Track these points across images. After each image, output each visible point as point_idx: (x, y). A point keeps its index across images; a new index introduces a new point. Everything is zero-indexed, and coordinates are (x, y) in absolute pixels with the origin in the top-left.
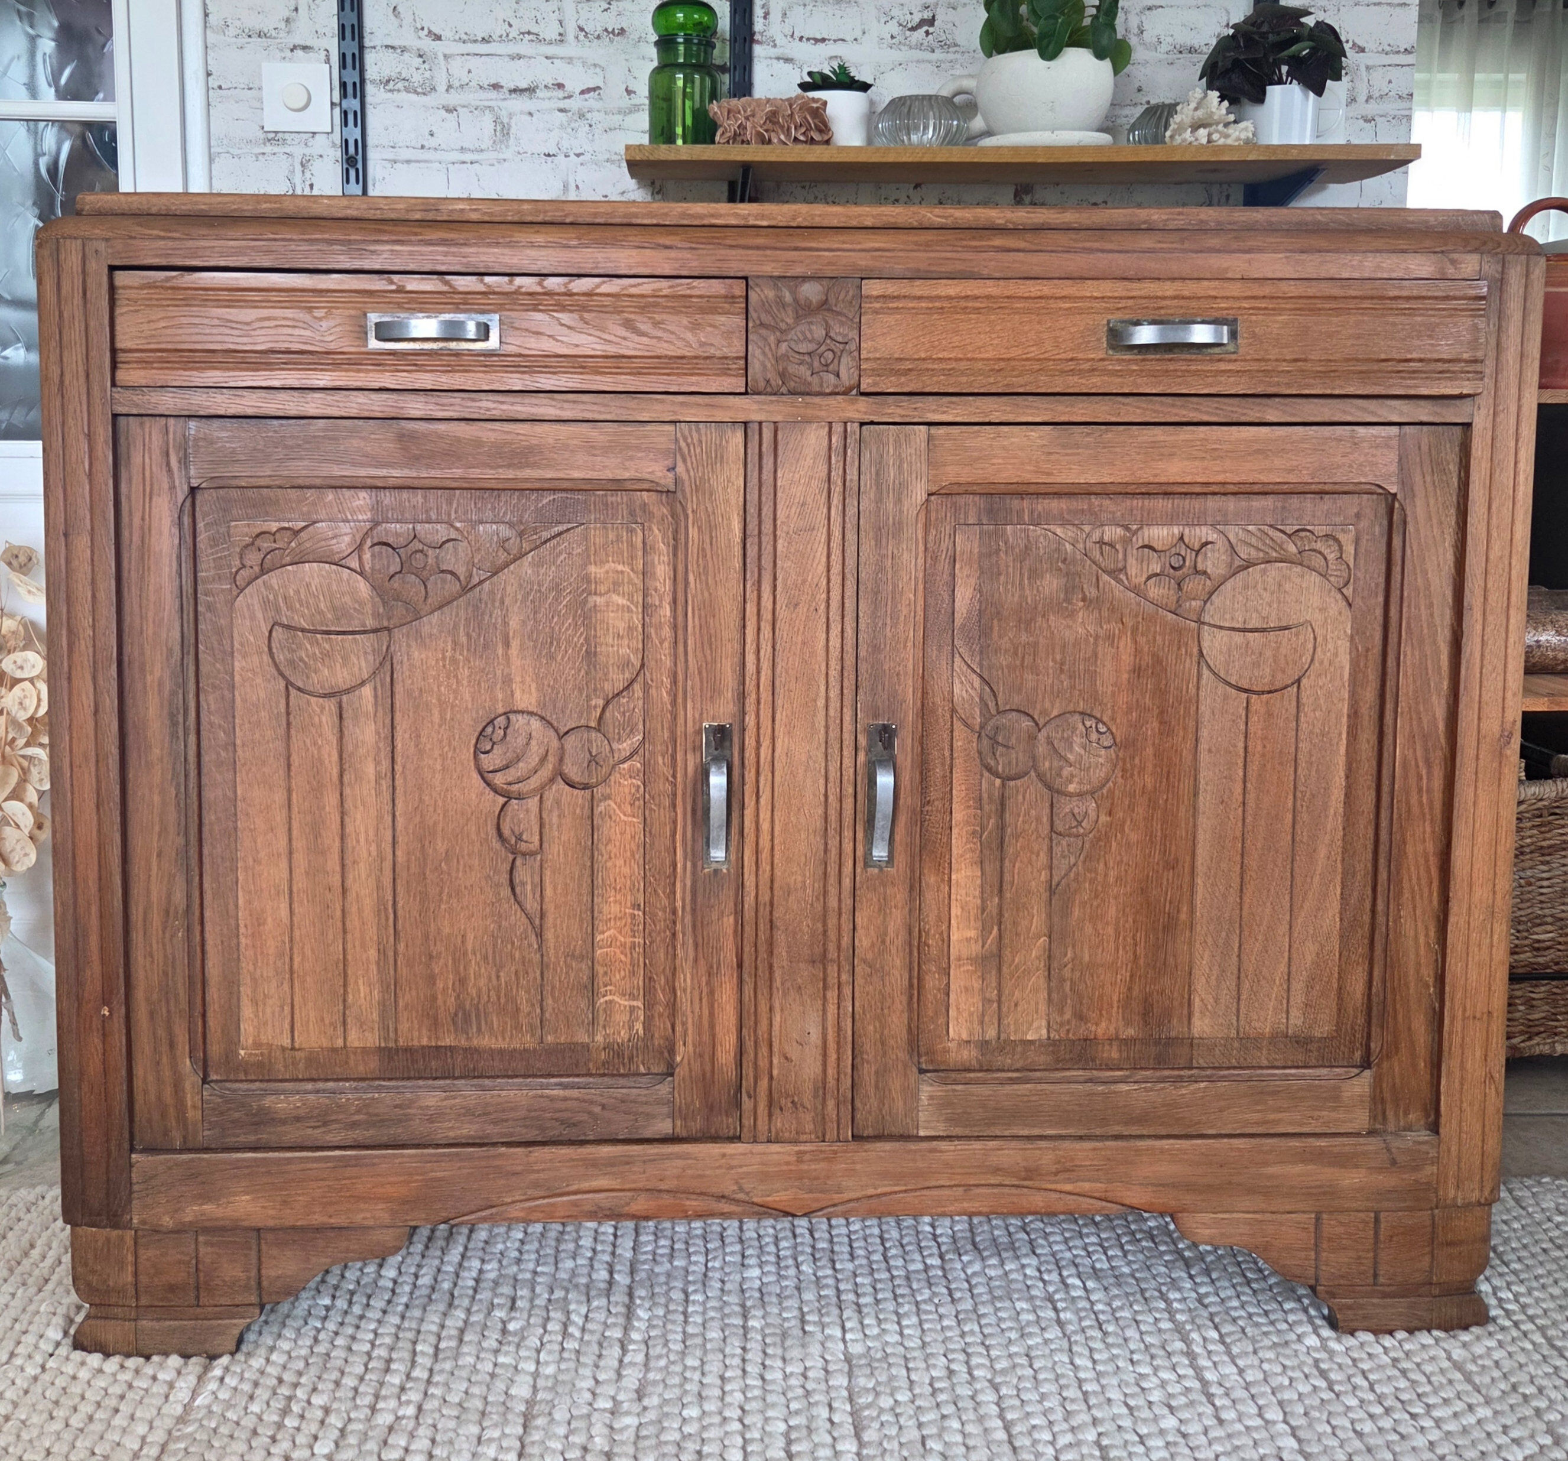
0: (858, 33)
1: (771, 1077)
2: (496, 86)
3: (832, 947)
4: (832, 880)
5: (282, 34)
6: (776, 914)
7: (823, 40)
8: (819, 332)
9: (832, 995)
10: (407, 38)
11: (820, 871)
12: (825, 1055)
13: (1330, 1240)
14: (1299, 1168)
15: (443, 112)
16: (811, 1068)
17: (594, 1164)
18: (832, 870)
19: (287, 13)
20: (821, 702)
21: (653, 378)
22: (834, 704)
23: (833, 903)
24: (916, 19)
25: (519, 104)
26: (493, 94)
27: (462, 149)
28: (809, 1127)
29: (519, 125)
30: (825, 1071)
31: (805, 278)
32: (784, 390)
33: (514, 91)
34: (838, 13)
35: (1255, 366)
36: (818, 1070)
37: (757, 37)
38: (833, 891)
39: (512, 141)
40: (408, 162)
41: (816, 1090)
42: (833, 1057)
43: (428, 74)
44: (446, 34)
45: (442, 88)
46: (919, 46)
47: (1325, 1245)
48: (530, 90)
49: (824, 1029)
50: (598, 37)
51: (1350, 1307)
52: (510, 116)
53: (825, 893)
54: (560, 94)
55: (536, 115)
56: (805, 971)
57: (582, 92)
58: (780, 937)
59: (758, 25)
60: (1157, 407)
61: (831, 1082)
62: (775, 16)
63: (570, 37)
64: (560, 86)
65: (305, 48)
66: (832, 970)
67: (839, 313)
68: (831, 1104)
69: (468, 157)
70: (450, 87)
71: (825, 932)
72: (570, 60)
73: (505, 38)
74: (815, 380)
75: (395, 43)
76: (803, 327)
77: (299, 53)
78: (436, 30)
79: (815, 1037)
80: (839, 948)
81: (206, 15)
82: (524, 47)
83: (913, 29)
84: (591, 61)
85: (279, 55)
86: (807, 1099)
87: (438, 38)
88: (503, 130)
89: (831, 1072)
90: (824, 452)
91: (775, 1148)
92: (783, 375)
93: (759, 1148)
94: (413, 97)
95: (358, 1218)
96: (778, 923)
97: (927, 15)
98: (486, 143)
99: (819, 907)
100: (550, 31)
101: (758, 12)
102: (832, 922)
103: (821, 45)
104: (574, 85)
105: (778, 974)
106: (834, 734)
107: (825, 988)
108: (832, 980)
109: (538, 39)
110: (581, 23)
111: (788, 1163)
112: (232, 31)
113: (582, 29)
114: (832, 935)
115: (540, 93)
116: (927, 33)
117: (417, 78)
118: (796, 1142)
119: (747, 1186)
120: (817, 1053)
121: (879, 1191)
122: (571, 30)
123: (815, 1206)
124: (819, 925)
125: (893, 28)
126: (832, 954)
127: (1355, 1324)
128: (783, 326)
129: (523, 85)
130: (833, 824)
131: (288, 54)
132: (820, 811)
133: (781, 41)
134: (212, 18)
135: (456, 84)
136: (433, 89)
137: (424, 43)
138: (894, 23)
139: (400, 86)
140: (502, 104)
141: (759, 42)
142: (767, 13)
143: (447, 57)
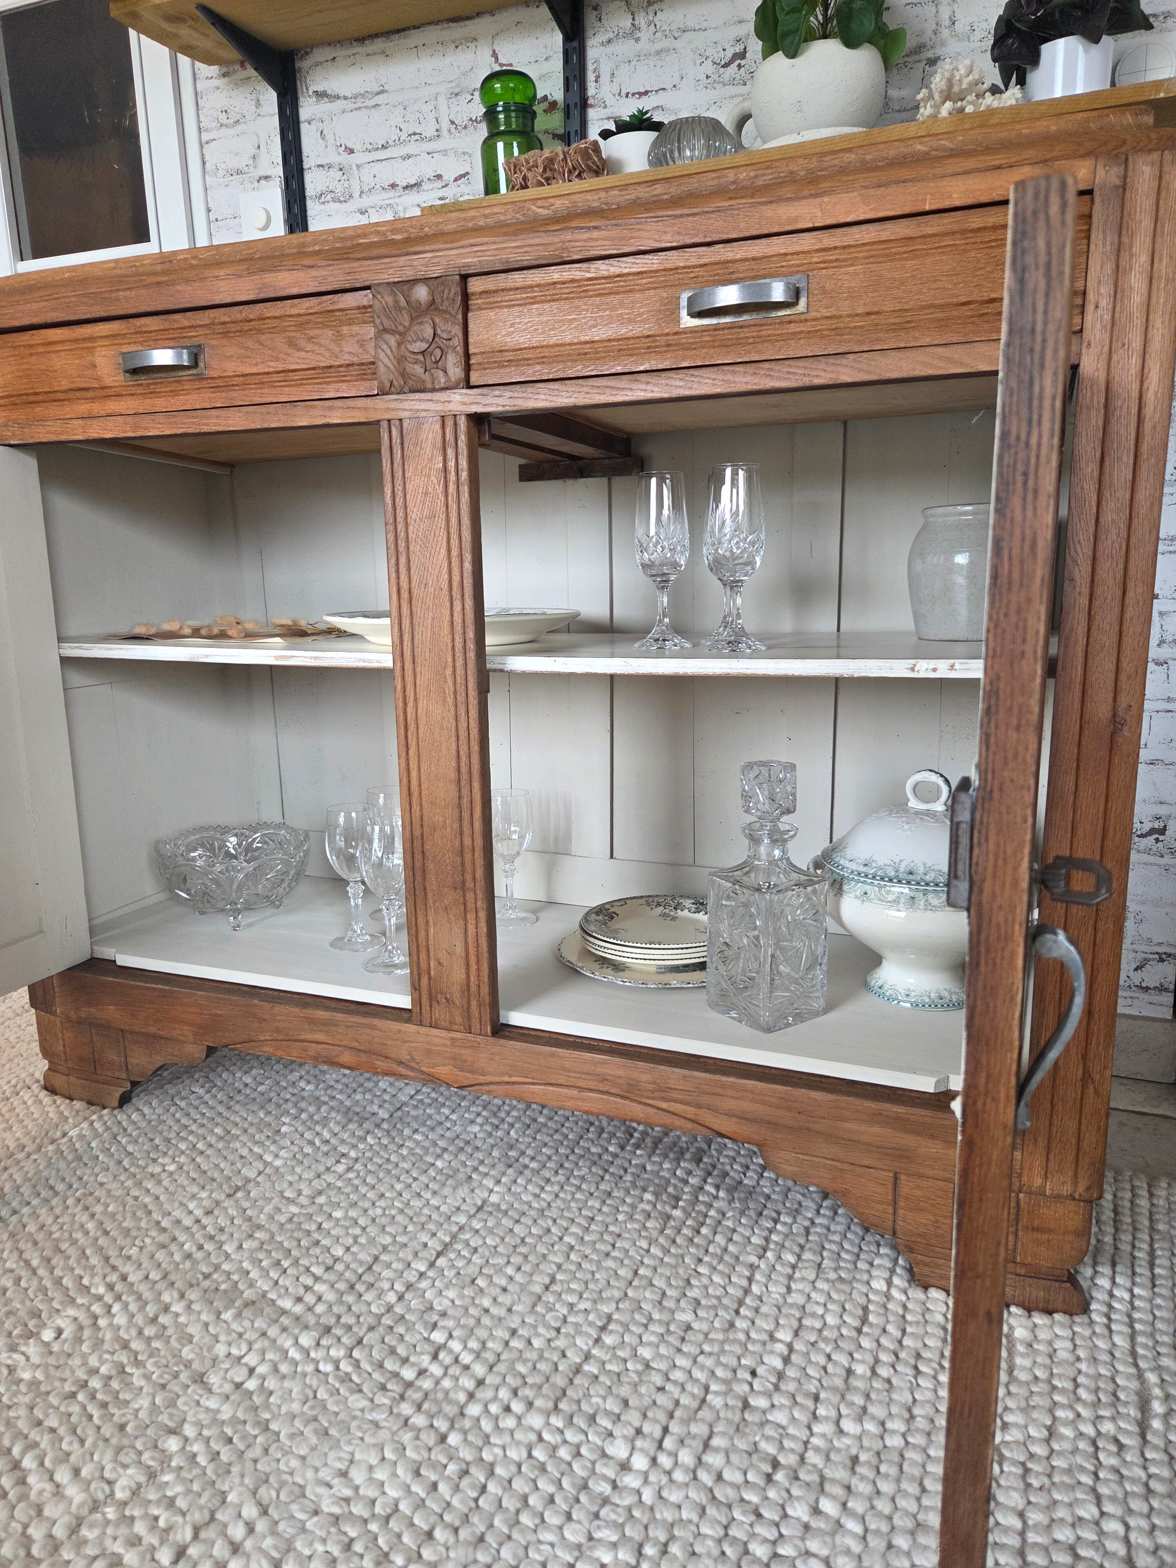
0: (676, 80)
1: (430, 978)
2: (393, 186)
3: (469, 877)
4: (466, 822)
5: (252, 169)
6: (427, 847)
7: (646, 93)
8: (429, 332)
9: (471, 916)
10: (334, 157)
11: (457, 815)
12: (468, 966)
13: (907, 1199)
14: (876, 1129)
15: (358, 215)
16: (457, 974)
17: (311, 1021)
18: (466, 815)
19: (253, 151)
20: (449, 672)
21: (309, 387)
22: (460, 672)
23: (467, 841)
24: (729, 55)
25: (410, 197)
26: (391, 193)
28: (458, 1019)
30: (468, 977)
31: (415, 282)
32: (406, 389)
33: (406, 188)
34: (660, 63)
35: (827, 324)
36: (463, 976)
37: (590, 101)
38: (467, 831)
41: (462, 992)
42: (474, 967)
43: (346, 184)
44: (357, 147)
45: (356, 194)
46: (732, 82)
47: (902, 1203)
48: (417, 185)
49: (466, 942)
50: (465, 127)
51: (926, 1264)
52: (404, 208)
53: (461, 833)
54: (439, 184)
56: (450, 897)
57: (456, 180)
58: (430, 866)
59: (591, 91)
60: (729, 377)
61: (473, 989)
62: (604, 78)
63: (445, 132)
64: (439, 177)
65: (266, 178)
66: (470, 895)
67: (445, 312)
68: (474, 1004)
70: (362, 192)
71: (463, 865)
72: (445, 153)
73: (399, 142)
74: (427, 377)
75: (324, 162)
76: (416, 328)
77: (263, 182)
78: (350, 145)
79: (459, 949)
80: (474, 878)
81: (204, 163)
82: (411, 148)
83: (726, 65)
84: (461, 150)
85: (250, 186)
86: (457, 998)
87: (352, 151)
89: (473, 978)
90: (439, 444)
91: (435, 1032)
92: (403, 374)
93: (423, 1030)
94: (338, 205)
95: (175, 1033)
96: (428, 854)
97: (739, 48)
99: (457, 843)
100: (429, 130)
101: (591, 76)
102: (468, 857)
103: (645, 98)
104: (449, 176)
105: (430, 896)
106: (461, 699)
107: (465, 911)
108: (470, 905)
109: (422, 138)
110: (452, 117)
111: (444, 1045)
112: (221, 173)
113: (453, 123)
114: (468, 867)
115: (425, 186)
116: (739, 66)
117: (339, 189)
118: (449, 1030)
119: (418, 1058)
120: (462, 962)
121: (514, 1079)
122: (445, 124)
123: (466, 1083)
124: (459, 859)
125: (708, 67)
126: (469, 884)
127: (932, 1281)
128: (401, 329)
129: (413, 182)
130: (465, 776)
131: (256, 184)
132: (454, 764)
133: (610, 100)
134: (208, 165)
135: (366, 189)
136: (351, 196)
137: (345, 158)
138: (709, 62)
139: (329, 198)
140: (397, 200)
141: (592, 106)
142: (598, 77)
143: (358, 166)
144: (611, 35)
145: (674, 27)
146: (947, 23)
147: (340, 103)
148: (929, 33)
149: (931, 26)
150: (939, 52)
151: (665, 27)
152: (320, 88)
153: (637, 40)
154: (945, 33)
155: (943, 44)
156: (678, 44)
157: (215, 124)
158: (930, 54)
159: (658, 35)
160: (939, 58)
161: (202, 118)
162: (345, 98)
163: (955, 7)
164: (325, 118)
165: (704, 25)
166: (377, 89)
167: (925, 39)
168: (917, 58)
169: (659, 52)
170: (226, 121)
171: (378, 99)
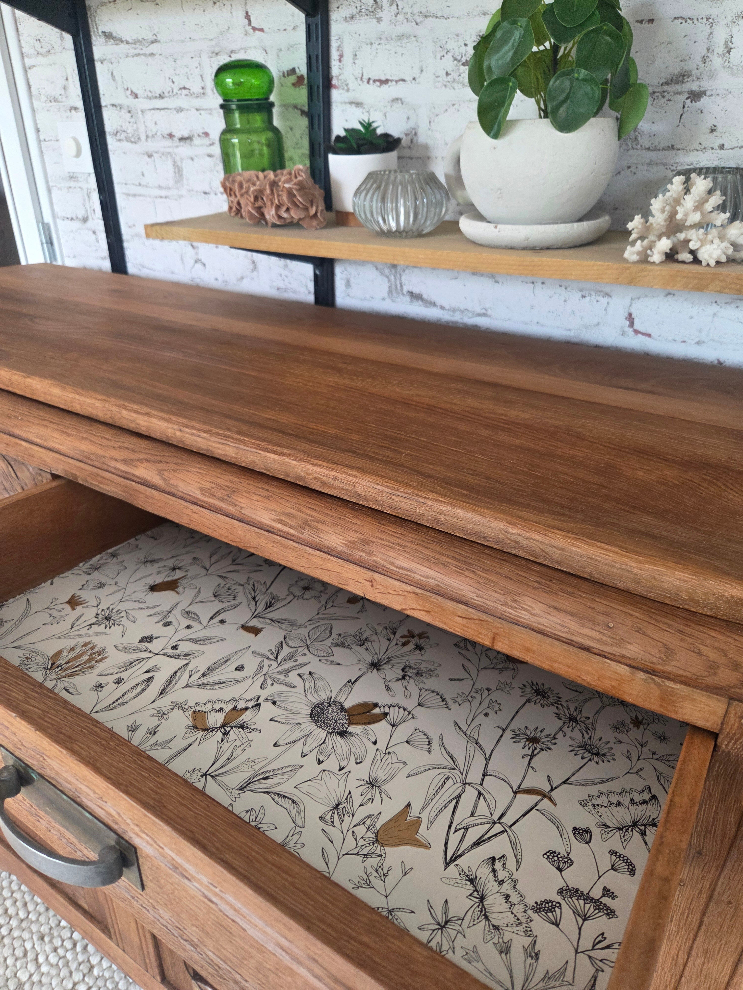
0: (416, 72)
2: (171, 136)
5: (64, 99)
7: (387, 81)
10: (123, 99)
15: (146, 157)
19: (64, 82)
25: (184, 150)
26: (169, 143)
27: (160, 187)
29: (187, 166)
33: (181, 139)
34: (400, 50)
37: (334, 82)
39: (185, 181)
40: (135, 195)
43: (135, 126)
44: (140, 93)
45: (143, 138)
48: (190, 139)
52: (182, 160)
55: (196, 159)
59: (335, 71)
62: (348, 58)
64: (207, 134)
65: (74, 108)
69: (163, 193)
70: (147, 137)
73: (172, 94)
75: (116, 102)
77: (72, 112)
78: (135, 91)
81: (29, 87)
82: (182, 101)
85: (65, 114)
87: (136, 96)
88: (178, 171)
94: (129, 144)
98: (171, 183)
101: (334, 55)
103: (385, 87)
109: (190, 93)
112: (43, 98)
115: (196, 141)
117: (130, 130)
125: (448, 63)
129: (186, 135)
131: (69, 113)
133: (353, 84)
134: (33, 89)
135: (150, 135)
136: (139, 139)
137: (130, 101)
138: (449, 57)
139: (123, 136)
140: (176, 150)
141: (336, 87)
142: (341, 56)
143: (143, 111)
144: (355, 11)
145: (416, 10)
146: (720, 48)
147: (123, 46)
148: (697, 59)
149: (700, 50)
150: (705, 84)
151: (407, 9)
152: (107, 30)
153: (379, 20)
154: (717, 62)
155: (712, 76)
156: (421, 31)
157: (32, 51)
158: (694, 86)
159: (400, 17)
160: (704, 93)
161: (23, 44)
162: (127, 43)
163: (735, 30)
164: (113, 60)
165: (446, 12)
166: (151, 38)
167: (690, 66)
168: (678, 88)
169: (400, 37)
170: (41, 50)
171: (154, 48)
